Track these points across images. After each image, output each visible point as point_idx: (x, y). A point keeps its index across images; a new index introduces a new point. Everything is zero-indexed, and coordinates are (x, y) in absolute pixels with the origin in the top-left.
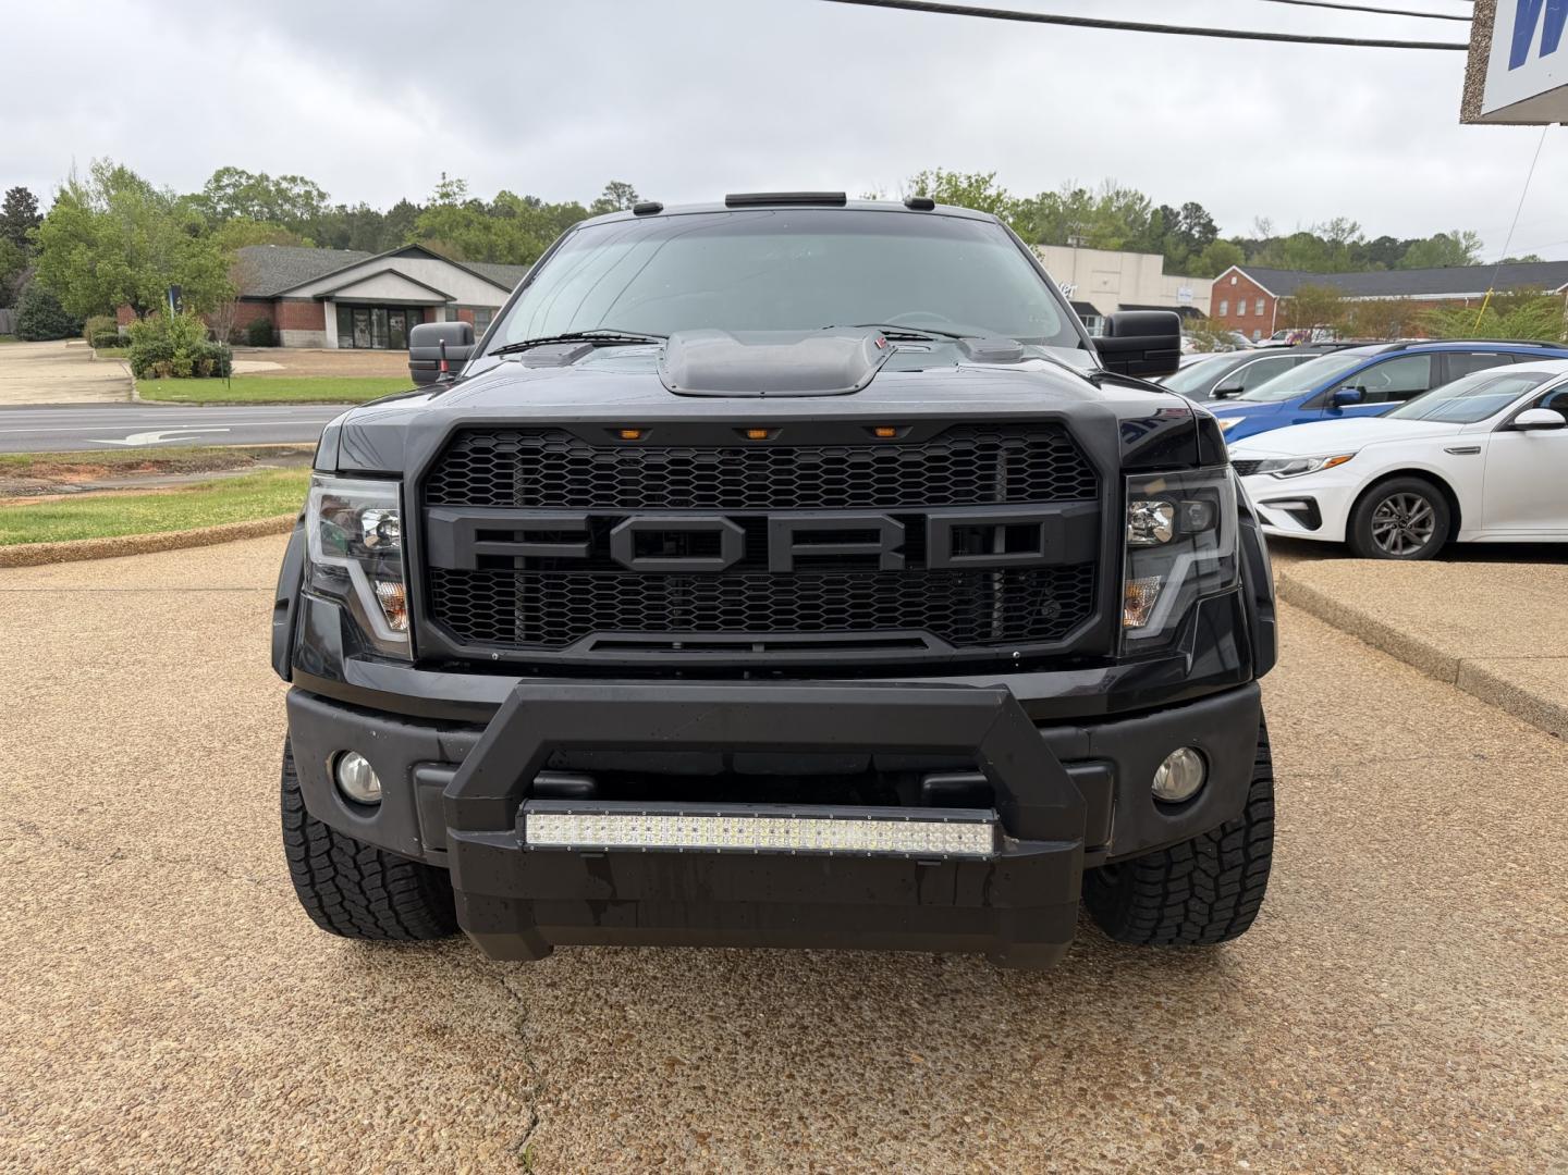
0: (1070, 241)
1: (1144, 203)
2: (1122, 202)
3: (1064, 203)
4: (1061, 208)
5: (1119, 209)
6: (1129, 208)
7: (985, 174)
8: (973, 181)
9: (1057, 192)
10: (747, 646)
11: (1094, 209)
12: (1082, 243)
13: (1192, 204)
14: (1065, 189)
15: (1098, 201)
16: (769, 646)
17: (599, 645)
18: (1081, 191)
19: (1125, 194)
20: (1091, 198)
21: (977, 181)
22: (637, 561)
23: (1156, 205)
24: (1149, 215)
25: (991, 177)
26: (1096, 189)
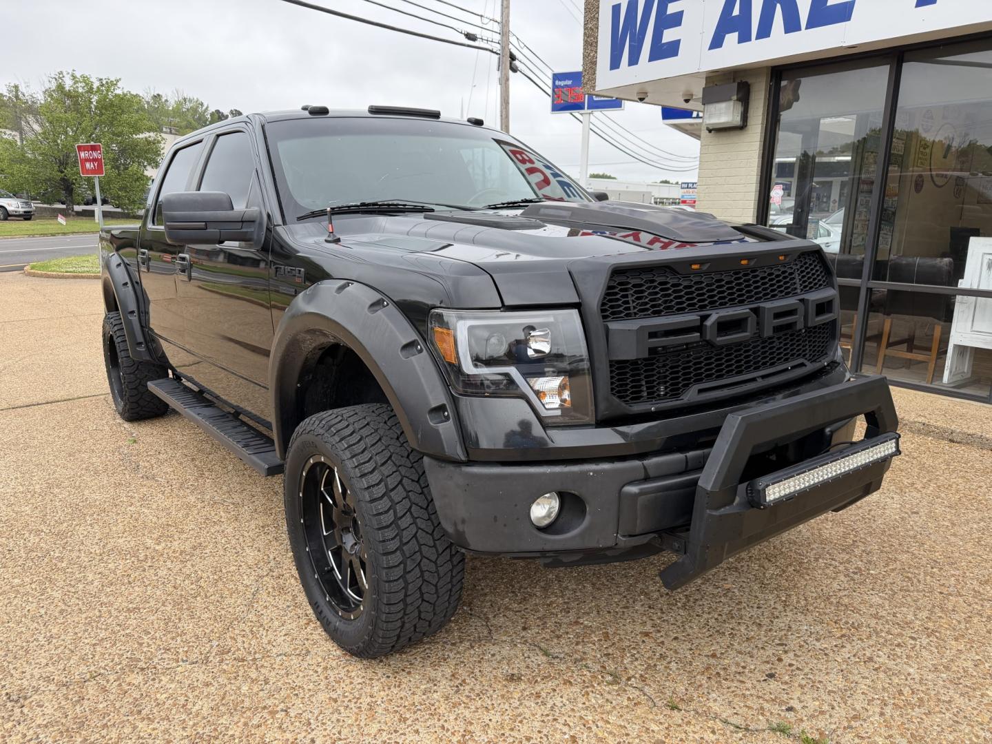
0: (164, 130)
1: (204, 108)
2: (188, 105)
3: (148, 103)
4: (146, 106)
5: (188, 109)
6: (195, 110)
7: (113, 79)
8: (104, 82)
9: (141, 95)
10: (754, 380)
11: (171, 108)
12: (173, 131)
13: (236, 110)
14: (147, 93)
15: (172, 104)
16: (763, 377)
17: (700, 391)
18: (159, 95)
19: (190, 101)
20: (166, 101)
21: (107, 82)
22: (718, 339)
23: (212, 109)
24: (209, 116)
25: (117, 81)
26: (170, 94)
